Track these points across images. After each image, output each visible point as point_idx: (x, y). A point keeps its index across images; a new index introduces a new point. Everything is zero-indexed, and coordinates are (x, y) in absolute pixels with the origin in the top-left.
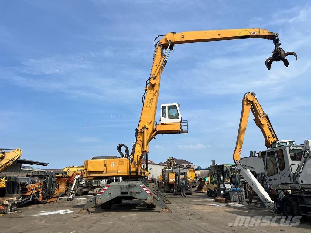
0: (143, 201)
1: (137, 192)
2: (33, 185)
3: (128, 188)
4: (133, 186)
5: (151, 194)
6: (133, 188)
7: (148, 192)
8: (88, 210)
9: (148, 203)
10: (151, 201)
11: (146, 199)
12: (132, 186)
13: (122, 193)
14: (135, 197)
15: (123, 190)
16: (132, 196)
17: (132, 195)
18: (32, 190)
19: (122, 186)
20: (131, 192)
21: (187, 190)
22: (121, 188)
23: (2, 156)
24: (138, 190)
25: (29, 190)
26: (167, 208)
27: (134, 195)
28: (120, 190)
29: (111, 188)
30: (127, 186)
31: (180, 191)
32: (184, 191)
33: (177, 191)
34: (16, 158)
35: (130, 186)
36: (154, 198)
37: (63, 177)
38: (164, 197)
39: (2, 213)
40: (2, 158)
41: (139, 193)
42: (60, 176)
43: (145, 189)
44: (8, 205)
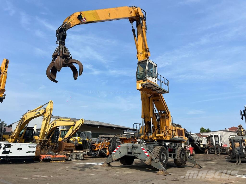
0: (143, 161)
1: (138, 153)
2: (100, 143)
3: (132, 149)
4: (136, 148)
5: (148, 156)
6: (136, 149)
7: (147, 154)
8: (109, 164)
9: (146, 163)
10: (149, 162)
11: (145, 160)
12: (135, 147)
13: (129, 153)
14: (137, 157)
15: (128, 150)
16: (135, 156)
18: (99, 147)
19: (128, 147)
20: (134, 153)
22: (128, 149)
24: (140, 152)
25: (97, 147)
26: (162, 171)
28: (126, 150)
29: (121, 148)
30: (131, 147)
31: (235, 158)
32: (240, 158)
33: (231, 158)
34: (80, 125)
35: (133, 148)
36: (152, 160)
37: (127, 139)
38: (193, 162)
39: (64, 160)
40: (74, 125)
41: (140, 154)
42: (125, 138)
43: (144, 151)
44: (72, 155)
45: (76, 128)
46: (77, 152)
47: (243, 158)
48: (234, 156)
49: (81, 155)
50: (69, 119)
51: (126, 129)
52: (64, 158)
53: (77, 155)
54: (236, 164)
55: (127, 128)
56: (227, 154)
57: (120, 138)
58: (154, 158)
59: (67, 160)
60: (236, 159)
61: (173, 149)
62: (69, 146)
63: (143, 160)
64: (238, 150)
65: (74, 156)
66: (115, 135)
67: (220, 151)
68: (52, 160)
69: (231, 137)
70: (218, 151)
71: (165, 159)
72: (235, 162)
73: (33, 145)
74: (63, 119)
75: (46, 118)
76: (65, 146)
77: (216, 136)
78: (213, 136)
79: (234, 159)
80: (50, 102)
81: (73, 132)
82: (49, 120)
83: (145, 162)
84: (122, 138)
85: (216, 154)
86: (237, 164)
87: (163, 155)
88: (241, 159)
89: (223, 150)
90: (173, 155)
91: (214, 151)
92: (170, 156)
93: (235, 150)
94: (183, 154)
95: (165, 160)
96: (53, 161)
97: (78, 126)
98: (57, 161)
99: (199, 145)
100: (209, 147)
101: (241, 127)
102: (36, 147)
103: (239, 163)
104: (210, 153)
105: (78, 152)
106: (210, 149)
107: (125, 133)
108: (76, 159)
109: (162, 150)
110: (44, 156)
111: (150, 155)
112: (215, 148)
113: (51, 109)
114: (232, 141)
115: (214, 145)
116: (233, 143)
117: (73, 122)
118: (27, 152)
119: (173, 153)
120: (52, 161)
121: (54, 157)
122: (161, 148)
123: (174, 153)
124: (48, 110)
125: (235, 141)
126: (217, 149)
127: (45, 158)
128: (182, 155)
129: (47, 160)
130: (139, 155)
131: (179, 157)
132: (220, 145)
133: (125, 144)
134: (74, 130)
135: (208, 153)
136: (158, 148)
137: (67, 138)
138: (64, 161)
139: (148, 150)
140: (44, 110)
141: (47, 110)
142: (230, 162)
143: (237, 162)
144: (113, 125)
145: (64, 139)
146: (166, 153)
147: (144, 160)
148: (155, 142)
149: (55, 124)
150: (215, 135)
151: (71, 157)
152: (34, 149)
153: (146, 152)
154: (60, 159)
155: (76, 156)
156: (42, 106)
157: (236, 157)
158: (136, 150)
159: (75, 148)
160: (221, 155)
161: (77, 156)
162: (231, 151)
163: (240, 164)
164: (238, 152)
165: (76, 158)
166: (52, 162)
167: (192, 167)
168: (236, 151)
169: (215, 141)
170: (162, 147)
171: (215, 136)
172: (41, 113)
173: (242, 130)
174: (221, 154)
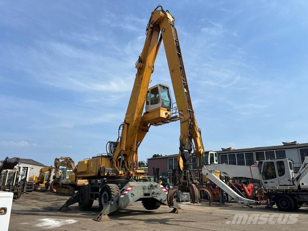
1: (158, 193)
3: (150, 189)
4: (154, 187)
13: (146, 195)
17: (154, 196)
20: (153, 194)
27: (155, 196)
28: (142, 190)
30: (149, 186)
83: (166, 203)
153: (166, 191)
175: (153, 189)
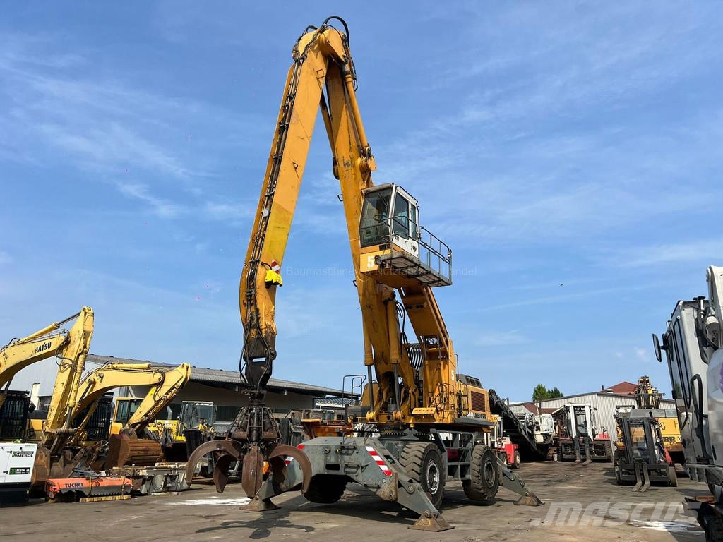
0: (372, 490)
1: (359, 466)
3: (340, 453)
4: (351, 449)
5: (388, 473)
6: (351, 454)
7: (384, 468)
8: (267, 502)
9: (382, 497)
10: (391, 491)
11: (379, 487)
12: (348, 449)
13: (329, 467)
14: (355, 478)
15: (329, 458)
16: (348, 475)
17: (349, 472)
19: (327, 447)
20: (347, 466)
21: (656, 471)
22: (327, 453)
23: (160, 379)
24: (363, 462)
26: (430, 518)
27: (353, 473)
28: (322, 456)
29: (305, 450)
30: (337, 447)
31: (633, 472)
32: (646, 473)
33: (623, 473)
34: (180, 384)
35: (343, 450)
36: (400, 485)
37: (325, 424)
38: (518, 486)
39: (127, 494)
40: (160, 384)
41: (362, 468)
42: (318, 422)
43: (377, 458)
44: (151, 478)
45: (167, 394)
46: (170, 468)
47: (654, 473)
48: (630, 466)
49: (181, 477)
50: (146, 365)
51: (321, 394)
52: (126, 487)
53: (168, 475)
54: (635, 488)
55: (324, 390)
56: (609, 461)
57: (303, 420)
58: (405, 479)
59: (135, 493)
60: (635, 474)
61: (460, 451)
62: (144, 450)
63: (373, 488)
64: (640, 449)
65: (159, 481)
66: (287, 412)
67: (591, 452)
68: (87, 494)
69: (620, 411)
70: (583, 454)
71: (438, 481)
72: (633, 483)
73: (24, 450)
74: (125, 365)
75: (70, 363)
76: (130, 449)
77: (579, 410)
78: (572, 410)
79: (629, 474)
80: (83, 313)
81: (156, 405)
82: (79, 369)
83: (381, 493)
84: (310, 420)
85: (578, 460)
86: (639, 491)
87: (433, 470)
88: (649, 474)
89: (598, 449)
90: (459, 467)
91: (575, 454)
92: (452, 471)
93: (632, 450)
94: (489, 466)
95: (437, 486)
96: (91, 496)
97: (174, 387)
98: (103, 498)
99: (532, 436)
100: (561, 443)
101: (648, 381)
102: (34, 455)
103: (645, 487)
104: (562, 459)
105: (172, 466)
106: (563, 448)
107: (317, 404)
108: (166, 489)
109: (428, 455)
110: (62, 484)
111: (394, 471)
112: (577, 445)
113: (86, 334)
114: (624, 424)
115: (574, 434)
116: (627, 428)
117: (158, 376)
118: (7, 472)
119: (459, 464)
120: (86, 497)
121: (94, 485)
122: (426, 449)
123: (462, 463)
124: (77, 337)
125: (632, 423)
126: (581, 446)
127: (64, 489)
128: (485, 468)
129: (71, 497)
130: (360, 471)
131: (477, 474)
132: (590, 434)
133: (319, 441)
134: (161, 399)
135: (556, 459)
136: (416, 449)
137: (137, 424)
138: (126, 497)
139: (387, 457)
140: (63, 338)
141: (73, 339)
142: (619, 484)
143: (639, 483)
144: (282, 381)
145: (127, 426)
146: (440, 463)
147: (375, 488)
148: (407, 431)
149: (98, 380)
150: (577, 407)
151: (148, 483)
152: (29, 462)
153: (381, 463)
154: (115, 491)
155: (166, 479)
156: (57, 326)
157: (634, 470)
158: (352, 457)
159: (161, 453)
160: (592, 464)
161: (168, 479)
162: (620, 453)
163: (647, 489)
164: (639, 455)
165: (165, 486)
166: (88, 500)
167: (515, 502)
168: (636, 451)
169: (577, 425)
170: (429, 446)
171: (575, 411)
172: (53, 347)
173: (650, 392)
174: (594, 461)
175: (348, 455)
